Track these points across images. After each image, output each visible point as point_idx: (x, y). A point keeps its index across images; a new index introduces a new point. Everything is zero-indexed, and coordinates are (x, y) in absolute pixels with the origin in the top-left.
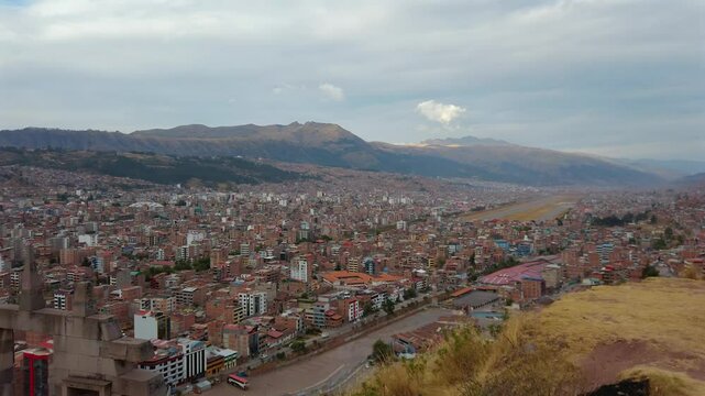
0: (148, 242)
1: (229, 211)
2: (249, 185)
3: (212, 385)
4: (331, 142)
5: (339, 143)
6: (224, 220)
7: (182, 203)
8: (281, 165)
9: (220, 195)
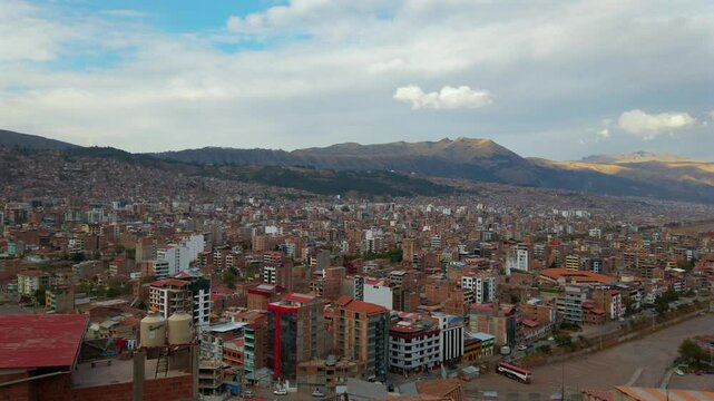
0: (328, 236)
1: (395, 215)
2: (404, 198)
3: (480, 372)
4: (484, 158)
5: (491, 159)
6: (392, 223)
7: (345, 209)
8: (434, 180)
9: (378, 206)
